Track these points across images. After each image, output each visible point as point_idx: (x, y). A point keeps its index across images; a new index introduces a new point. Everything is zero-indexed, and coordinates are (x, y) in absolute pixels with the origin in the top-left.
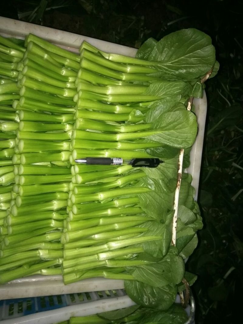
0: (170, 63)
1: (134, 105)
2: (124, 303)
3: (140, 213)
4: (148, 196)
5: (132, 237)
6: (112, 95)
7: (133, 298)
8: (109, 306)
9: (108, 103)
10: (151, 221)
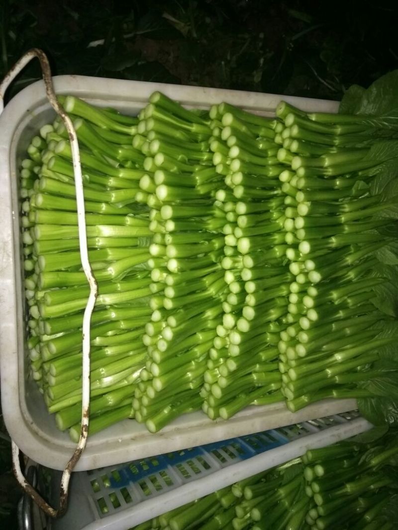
0: (386, 115)
1: (354, 175)
2: (360, 426)
3: (371, 312)
4: (383, 287)
5: (363, 343)
6: (332, 166)
7: (369, 420)
8: (345, 432)
9: (326, 177)
10: (383, 319)
